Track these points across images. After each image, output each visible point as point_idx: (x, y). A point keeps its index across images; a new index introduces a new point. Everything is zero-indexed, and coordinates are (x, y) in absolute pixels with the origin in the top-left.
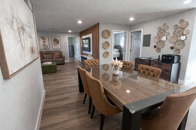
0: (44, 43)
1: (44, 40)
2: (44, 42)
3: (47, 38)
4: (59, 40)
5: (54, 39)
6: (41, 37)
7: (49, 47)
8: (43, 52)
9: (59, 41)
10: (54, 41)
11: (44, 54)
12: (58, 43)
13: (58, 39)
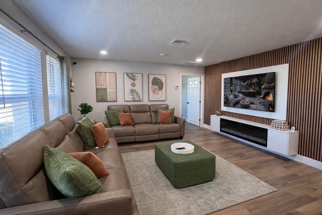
0: (134, 88)
1: (132, 81)
2: (133, 85)
3: (139, 77)
4: (164, 81)
5: (155, 79)
6: (127, 75)
7: (141, 96)
8: (131, 107)
9: (162, 84)
10: (153, 83)
11: (133, 112)
12: (161, 88)
13: (163, 79)
